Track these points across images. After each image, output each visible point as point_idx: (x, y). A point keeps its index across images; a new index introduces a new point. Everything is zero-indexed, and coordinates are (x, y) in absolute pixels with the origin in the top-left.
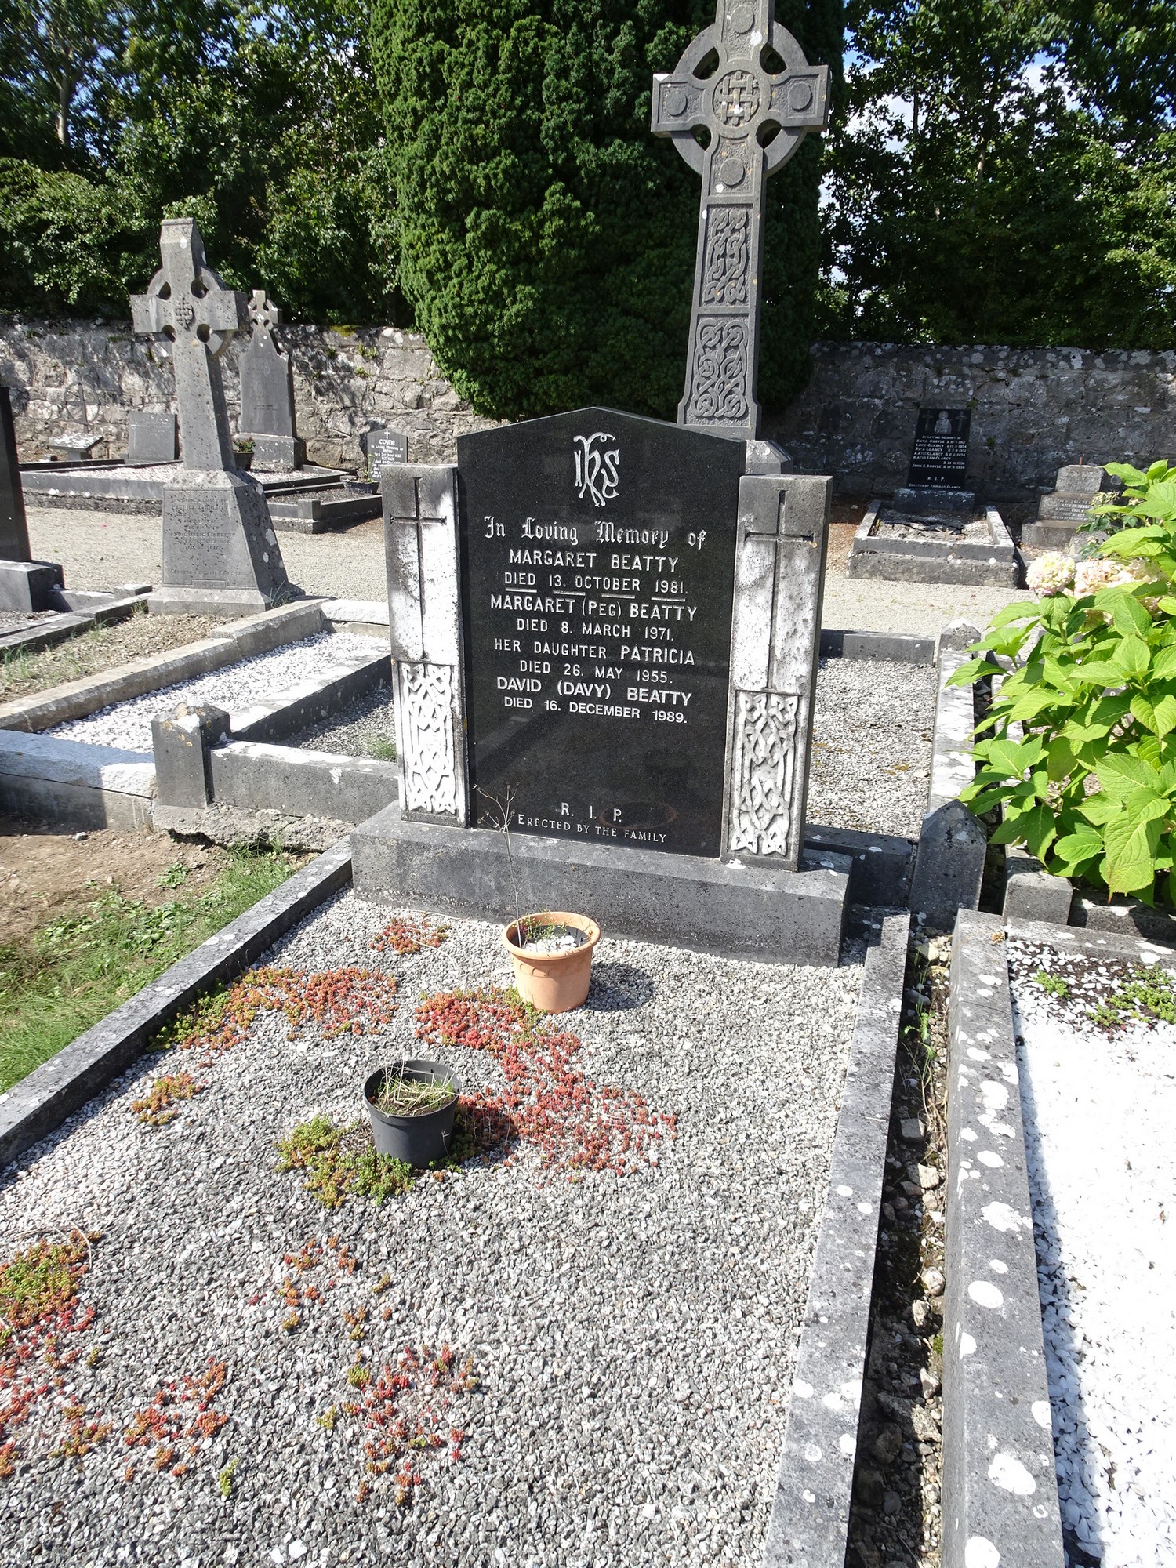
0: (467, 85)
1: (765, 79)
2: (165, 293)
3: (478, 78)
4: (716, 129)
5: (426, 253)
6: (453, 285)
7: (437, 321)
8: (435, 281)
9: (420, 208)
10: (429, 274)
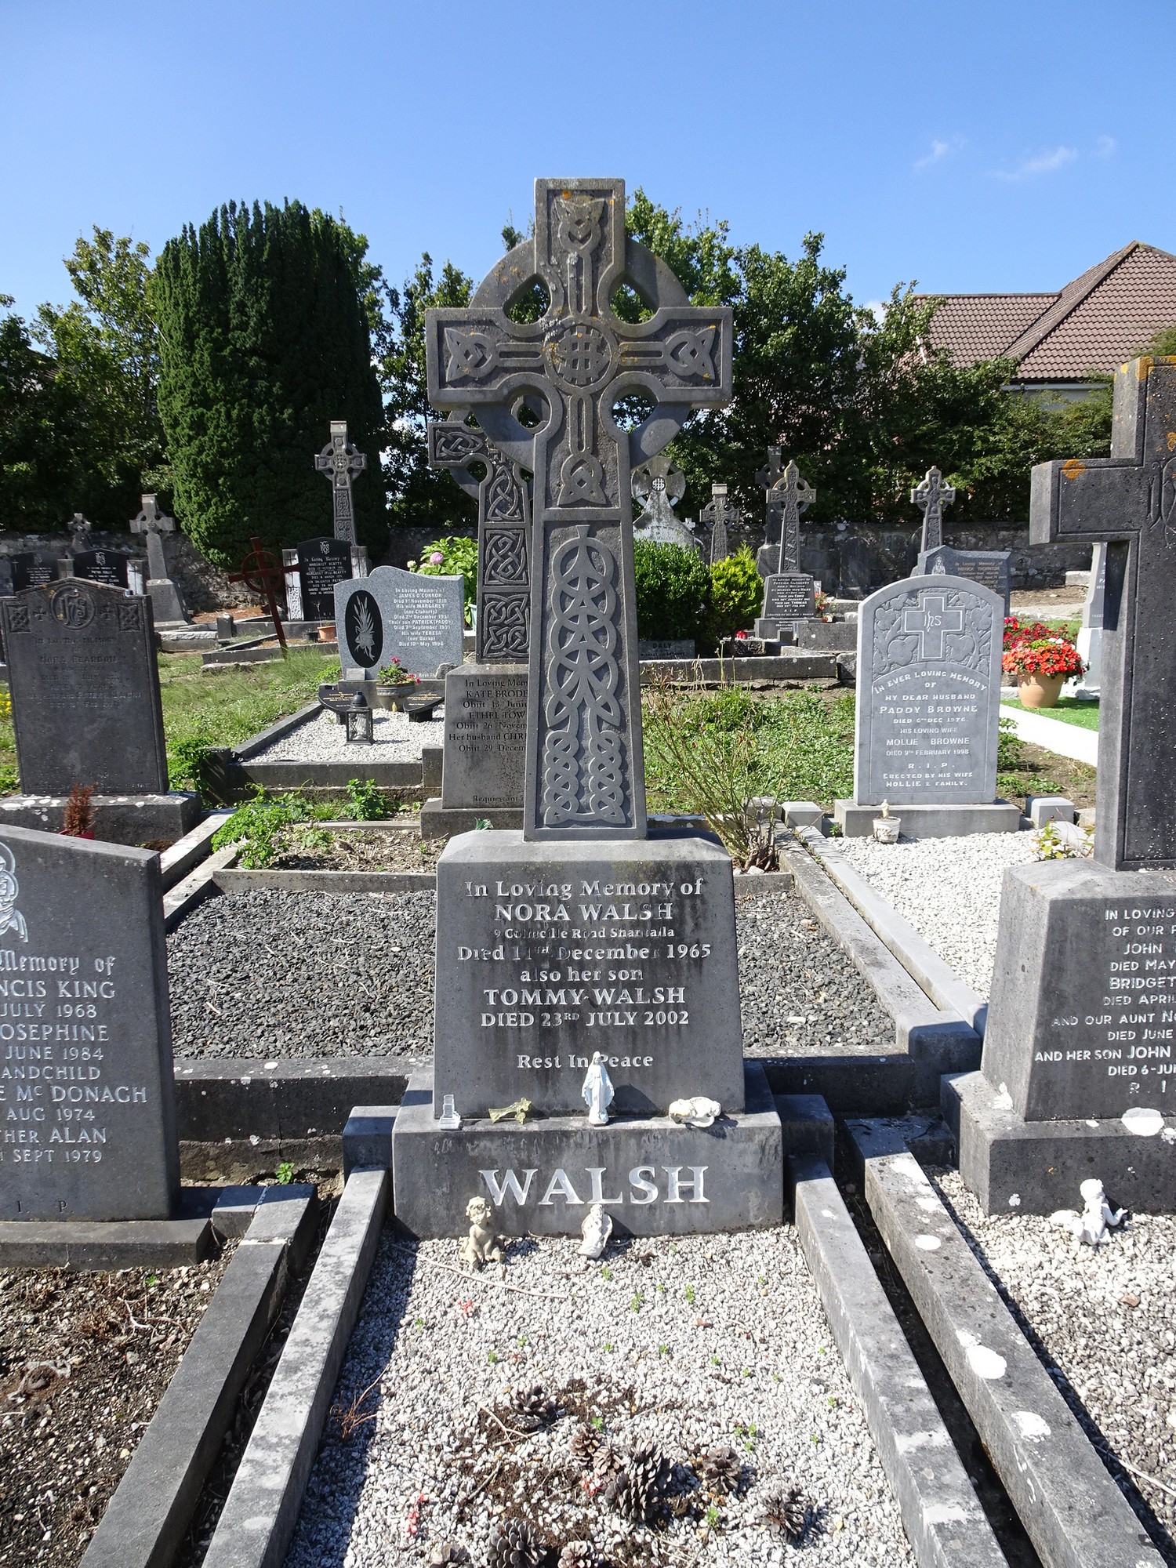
0: (217, 427)
1: (348, 457)
2: (144, 519)
3: (222, 424)
4: (335, 469)
5: (197, 494)
6: (212, 509)
7: (204, 526)
8: (203, 508)
9: (193, 476)
10: (199, 504)
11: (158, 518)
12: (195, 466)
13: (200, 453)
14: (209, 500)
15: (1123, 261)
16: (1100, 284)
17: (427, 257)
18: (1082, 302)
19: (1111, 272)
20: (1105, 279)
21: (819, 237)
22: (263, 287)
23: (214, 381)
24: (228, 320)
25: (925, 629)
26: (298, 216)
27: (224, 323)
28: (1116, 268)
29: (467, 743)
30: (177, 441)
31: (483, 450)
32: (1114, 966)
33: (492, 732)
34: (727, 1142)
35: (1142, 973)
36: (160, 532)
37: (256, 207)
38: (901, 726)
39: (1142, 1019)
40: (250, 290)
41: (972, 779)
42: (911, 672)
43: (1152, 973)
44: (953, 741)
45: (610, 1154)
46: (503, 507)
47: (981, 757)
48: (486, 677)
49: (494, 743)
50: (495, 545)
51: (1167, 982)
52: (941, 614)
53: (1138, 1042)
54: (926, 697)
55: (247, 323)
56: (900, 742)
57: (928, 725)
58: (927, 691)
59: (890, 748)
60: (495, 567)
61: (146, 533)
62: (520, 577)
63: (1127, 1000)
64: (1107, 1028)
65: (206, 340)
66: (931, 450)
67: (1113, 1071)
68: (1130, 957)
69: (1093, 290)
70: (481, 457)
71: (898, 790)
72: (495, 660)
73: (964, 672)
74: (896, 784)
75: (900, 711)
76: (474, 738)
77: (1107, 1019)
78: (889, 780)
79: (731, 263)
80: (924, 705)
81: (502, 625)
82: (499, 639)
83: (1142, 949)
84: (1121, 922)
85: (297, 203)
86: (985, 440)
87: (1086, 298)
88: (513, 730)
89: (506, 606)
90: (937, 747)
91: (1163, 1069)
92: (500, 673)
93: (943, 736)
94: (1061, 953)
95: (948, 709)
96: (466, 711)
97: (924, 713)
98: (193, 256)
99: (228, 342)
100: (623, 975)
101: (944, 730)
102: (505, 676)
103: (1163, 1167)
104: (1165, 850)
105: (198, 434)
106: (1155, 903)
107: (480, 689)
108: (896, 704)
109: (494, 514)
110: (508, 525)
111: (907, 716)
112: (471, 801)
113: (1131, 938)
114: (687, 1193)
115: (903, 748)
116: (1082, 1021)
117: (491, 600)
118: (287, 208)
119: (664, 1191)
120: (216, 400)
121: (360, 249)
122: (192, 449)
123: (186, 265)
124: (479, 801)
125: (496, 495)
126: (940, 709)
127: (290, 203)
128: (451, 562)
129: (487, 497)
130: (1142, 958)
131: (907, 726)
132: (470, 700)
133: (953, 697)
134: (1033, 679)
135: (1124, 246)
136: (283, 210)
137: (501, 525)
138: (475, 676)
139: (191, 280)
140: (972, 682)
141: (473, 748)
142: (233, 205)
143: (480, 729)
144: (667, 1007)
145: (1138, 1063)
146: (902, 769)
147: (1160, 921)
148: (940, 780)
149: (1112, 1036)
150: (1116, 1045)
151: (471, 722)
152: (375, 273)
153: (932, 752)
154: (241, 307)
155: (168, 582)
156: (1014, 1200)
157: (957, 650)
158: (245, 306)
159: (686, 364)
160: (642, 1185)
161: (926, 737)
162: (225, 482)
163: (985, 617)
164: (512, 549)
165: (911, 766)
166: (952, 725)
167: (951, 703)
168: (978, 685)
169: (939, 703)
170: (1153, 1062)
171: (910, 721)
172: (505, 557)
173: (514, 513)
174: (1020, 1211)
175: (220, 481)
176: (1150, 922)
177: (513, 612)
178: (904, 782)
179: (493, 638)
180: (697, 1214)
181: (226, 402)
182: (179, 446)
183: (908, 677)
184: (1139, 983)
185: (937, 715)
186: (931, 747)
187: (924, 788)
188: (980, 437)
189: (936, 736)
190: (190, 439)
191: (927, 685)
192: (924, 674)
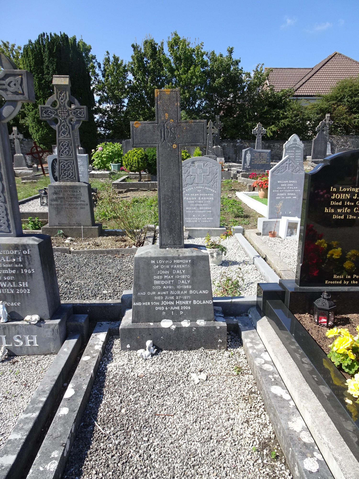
2: (13, 135)
5: (35, 127)
6: (40, 132)
7: (38, 137)
8: (37, 131)
9: (34, 121)
10: (36, 130)
11: (18, 134)
12: (34, 118)
13: (35, 114)
14: (39, 129)
15: (331, 58)
16: (324, 65)
17: (108, 52)
18: (317, 71)
19: (328, 61)
20: (325, 64)
21: (232, 49)
22: (54, 61)
23: (39, 91)
24: (44, 72)
25: (197, 173)
26: (65, 38)
27: (42, 72)
28: (329, 60)
29: (55, 206)
30: (29, 110)
31: (57, 115)
32: (155, 277)
33: (63, 203)
34: (42, 328)
35: (163, 279)
36: (19, 139)
37: (51, 35)
38: (190, 203)
39: (165, 293)
40: (50, 62)
41: (213, 220)
42: (193, 187)
43: (166, 279)
44: (207, 208)
45: (7, 331)
46: (64, 133)
47: (215, 213)
48: (60, 187)
49: (64, 206)
50: (62, 145)
51: (171, 282)
52: (202, 169)
53: (164, 300)
54: (198, 195)
55: (49, 72)
56: (190, 208)
57: (199, 203)
58: (198, 193)
59: (187, 210)
60: (63, 152)
61: (14, 139)
62: (70, 155)
63: (160, 287)
64: (154, 296)
65: (36, 78)
66: (267, 117)
67: (157, 308)
68: (159, 275)
69: (321, 67)
70: (57, 117)
71: (190, 223)
72: (64, 181)
73: (209, 187)
74: (189, 221)
75: (190, 199)
76: (58, 205)
77: (154, 293)
78: (187, 220)
79: (205, 57)
80: (197, 197)
81: (65, 170)
82: (65, 174)
83: (163, 272)
84: (156, 264)
85: (64, 34)
86: (283, 114)
87: (319, 70)
88: (70, 203)
89: (67, 164)
90: (202, 210)
91: (172, 308)
92: (65, 185)
93: (204, 206)
94: (139, 273)
95: (205, 198)
96: (55, 196)
97: (197, 199)
98: (32, 51)
99: (44, 79)
100: (8, 278)
101: (204, 205)
102: (66, 186)
103: (172, 337)
104: (174, 243)
105: (35, 108)
106: (166, 258)
107: (59, 190)
108: (189, 197)
109: (61, 135)
110: (66, 138)
111: (192, 200)
112: (57, 224)
113: (159, 269)
114: (32, 343)
115: (191, 210)
116: (146, 293)
117: (62, 162)
118: (61, 35)
119: (24, 342)
120: (40, 97)
121: (88, 50)
122: (33, 113)
123: (30, 53)
124: (60, 225)
125: (62, 129)
126: (202, 198)
127: (62, 34)
128: (105, 150)
129: (59, 130)
130: (163, 275)
131: (192, 203)
132: (56, 193)
133: (206, 195)
134: (262, 189)
135: (332, 54)
136: (60, 36)
137: (64, 138)
138: (57, 186)
139: (31, 58)
140: (212, 190)
141: (57, 208)
142: (44, 34)
143: (59, 202)
144: (23, 288)
145: (165, 306)
146: (191, 217)
147: (168, 264)
148: (203, 220)
149: (156, 298)
150: (157, 301)
151: (56, 200)
152: (94, 57)
153: (200, 212)
154: (48, 67)
155: (22, 155)
156: (128, 346)
157: (207, 180)
158: (49, 67)
159: (13, 88)
160: (18, 341)
161: (198, 207)
162: (43, 124)
163: (215, 170)
164: (68, 146)
165: (194, 216)
166: (206, 203)
167: (206, 197)
168: (214, 191)
169: (202, 197)
170: (169, 306)
171: (193, 202)
172: (65, 148)
173: (68, 135)
174: (130, 349)
175: (42, 123)
176: (164, 264)
177: (69, 166)
178: (192, 220)
179: (63, 174)
180: (35, 349)
181: (43, 98)
182: (30, 112)
183: (192, 188)
184: (163, 282)
185: (201, 200)
186: (200, 210)
187: (198, 223)
188: (282, 113)
189: (201, 207)
190: (33, 109)
191: (198, 191)
192: (197, 187)
